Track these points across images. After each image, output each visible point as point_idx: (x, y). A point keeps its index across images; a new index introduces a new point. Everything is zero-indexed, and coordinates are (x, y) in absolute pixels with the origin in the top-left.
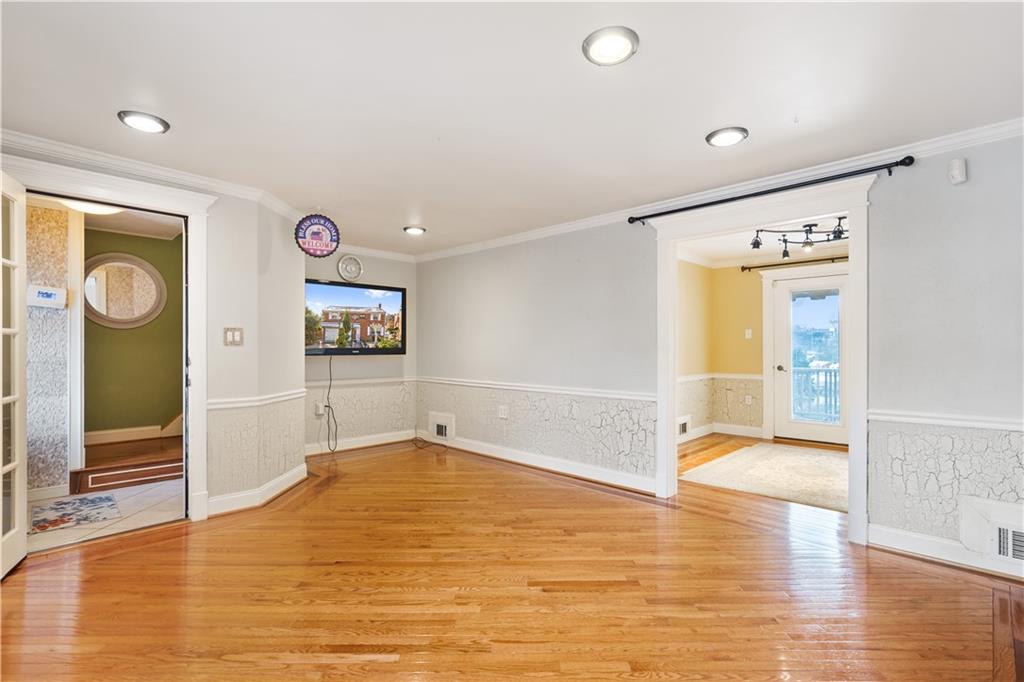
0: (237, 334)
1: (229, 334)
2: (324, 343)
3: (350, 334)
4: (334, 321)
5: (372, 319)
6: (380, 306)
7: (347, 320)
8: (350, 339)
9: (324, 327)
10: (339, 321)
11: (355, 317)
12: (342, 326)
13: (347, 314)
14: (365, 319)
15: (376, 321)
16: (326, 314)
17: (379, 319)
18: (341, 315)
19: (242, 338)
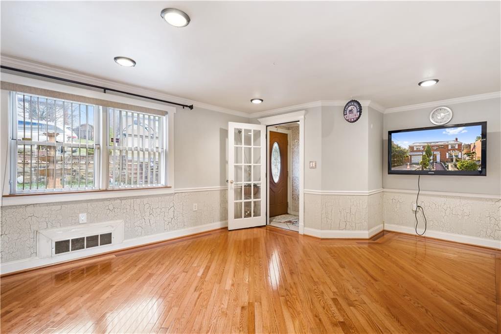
0: (314, 163)
1: (311, 163)
2: (411, 164)
3: (431, 158)
4: (418, 151)
5: (450, 148)
6: (457, 139)
7: (428, 151)
8: (432, 161)
9: (411, 156)
10: (422, 151)
11: (436, 148)
12: (424, 153)
13: (428, 147)
14: (444, 148)
15: (453, 149)
16: (411, 148)
17: (457, 147)
18: (424, 147)
19: (316, 165)
